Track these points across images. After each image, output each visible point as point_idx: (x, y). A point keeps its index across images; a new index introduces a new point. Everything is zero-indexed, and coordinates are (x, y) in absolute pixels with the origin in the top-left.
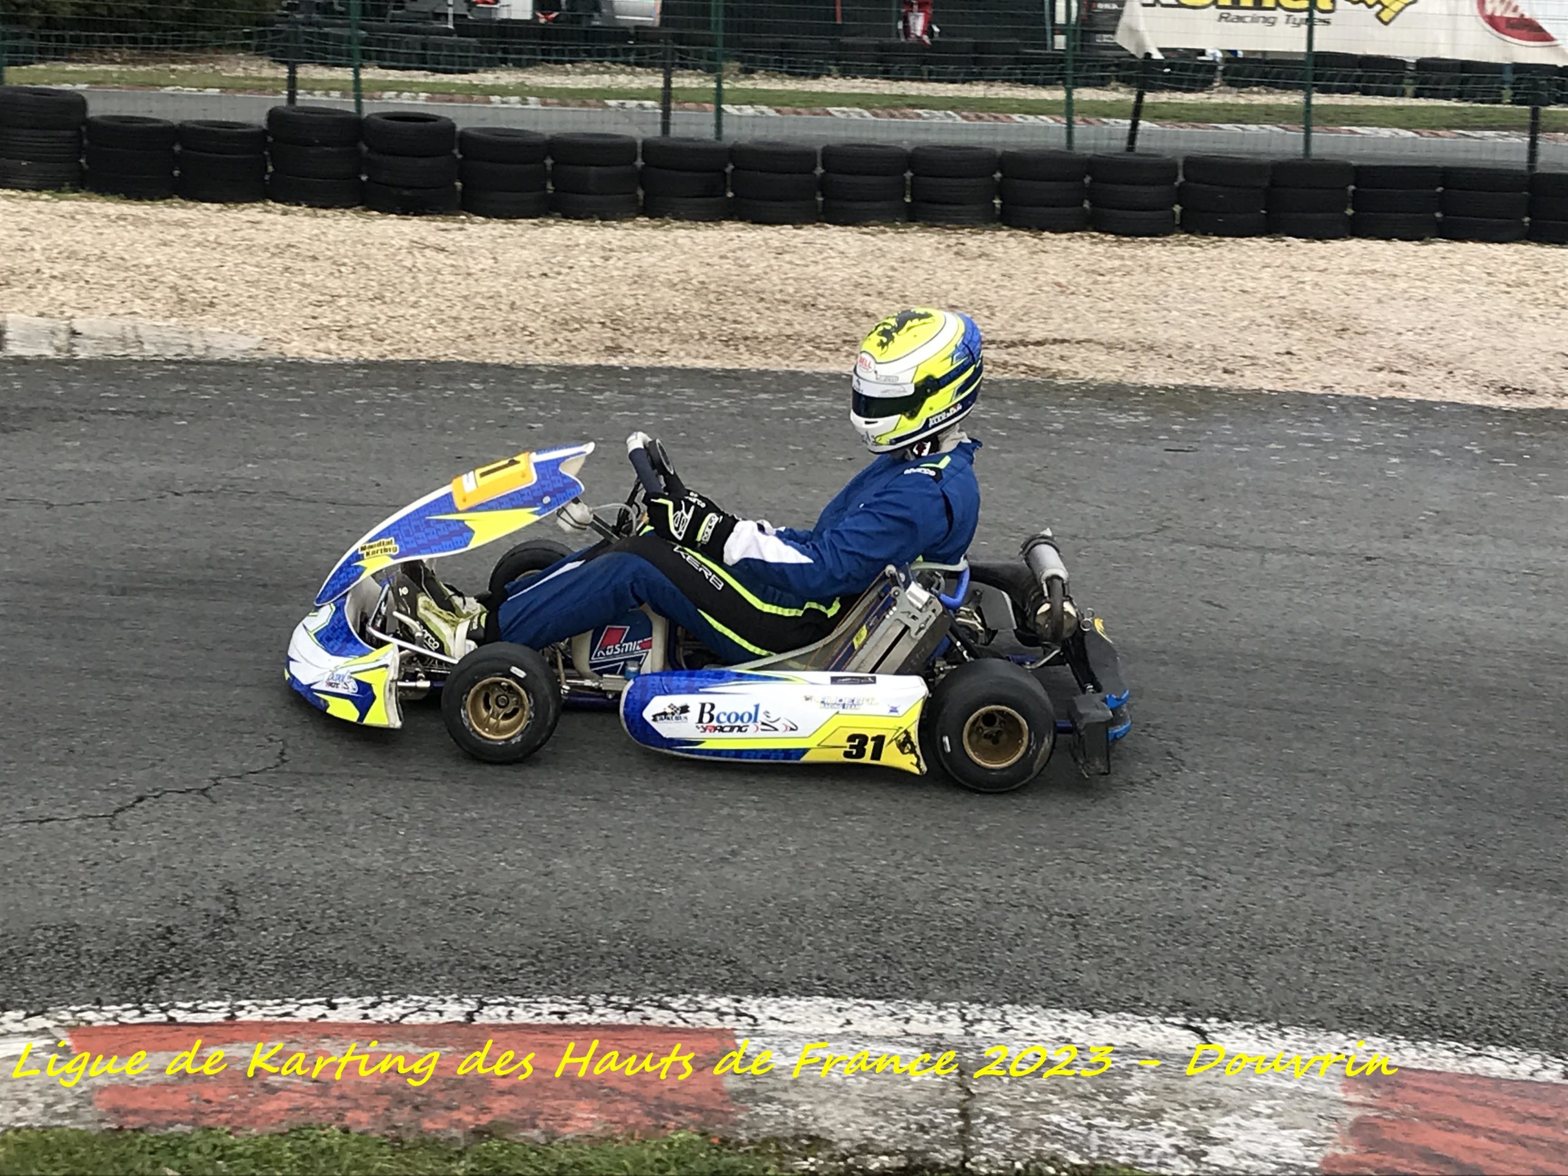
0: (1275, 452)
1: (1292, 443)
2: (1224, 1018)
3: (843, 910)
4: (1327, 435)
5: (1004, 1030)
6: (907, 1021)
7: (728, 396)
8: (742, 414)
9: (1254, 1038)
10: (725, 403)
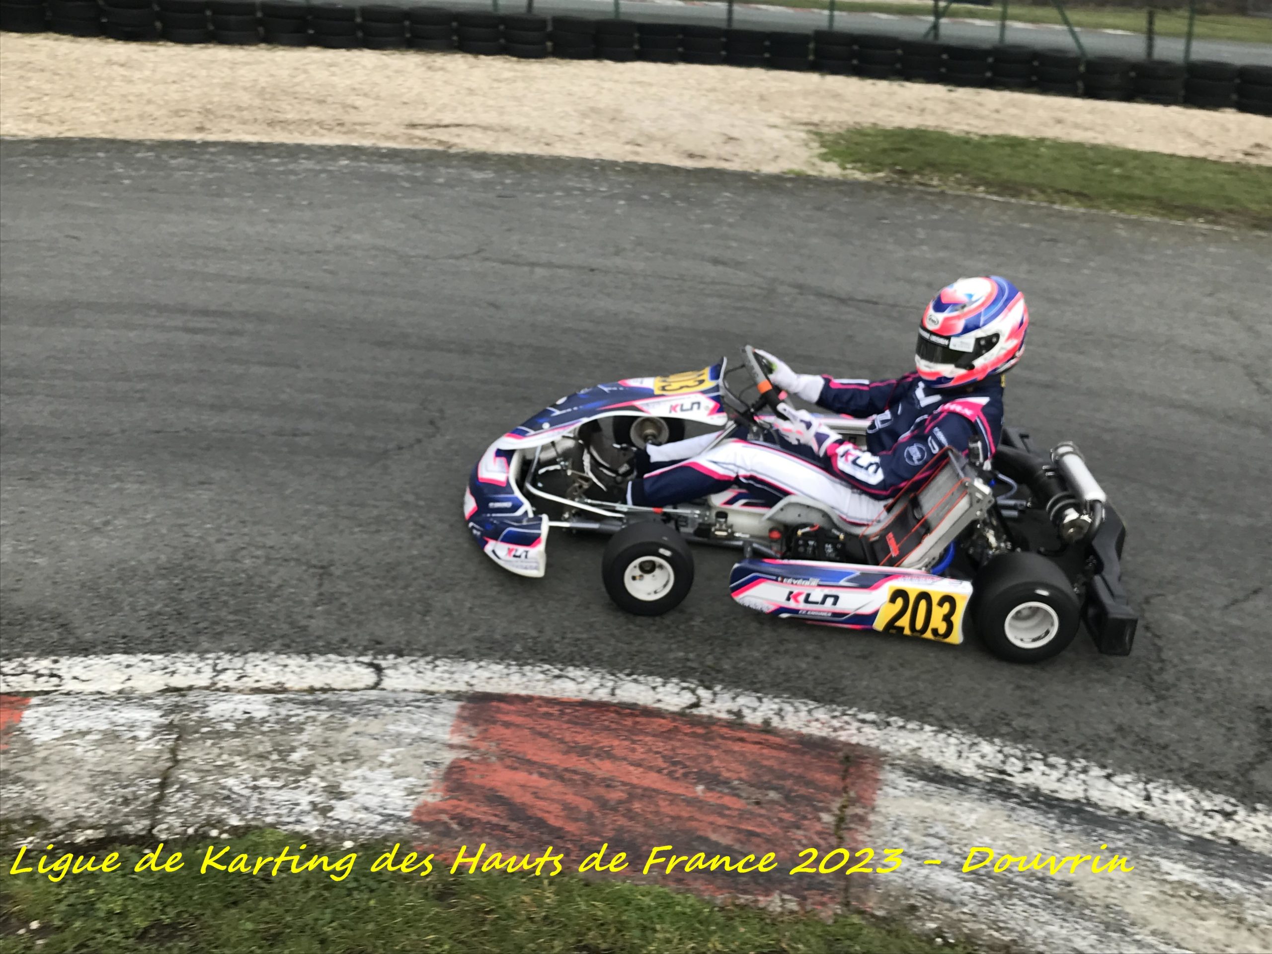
0: (559, 197)
1: (568, 191)
2: (400, 654)
3: (164, 572)
4: (589, 186)
5: (239, 678)
6: (173, 673)
7: (253, 161)
8: (256, 173)
9: (413, 672)
10: (249, 165)
